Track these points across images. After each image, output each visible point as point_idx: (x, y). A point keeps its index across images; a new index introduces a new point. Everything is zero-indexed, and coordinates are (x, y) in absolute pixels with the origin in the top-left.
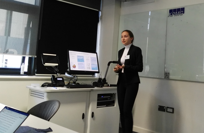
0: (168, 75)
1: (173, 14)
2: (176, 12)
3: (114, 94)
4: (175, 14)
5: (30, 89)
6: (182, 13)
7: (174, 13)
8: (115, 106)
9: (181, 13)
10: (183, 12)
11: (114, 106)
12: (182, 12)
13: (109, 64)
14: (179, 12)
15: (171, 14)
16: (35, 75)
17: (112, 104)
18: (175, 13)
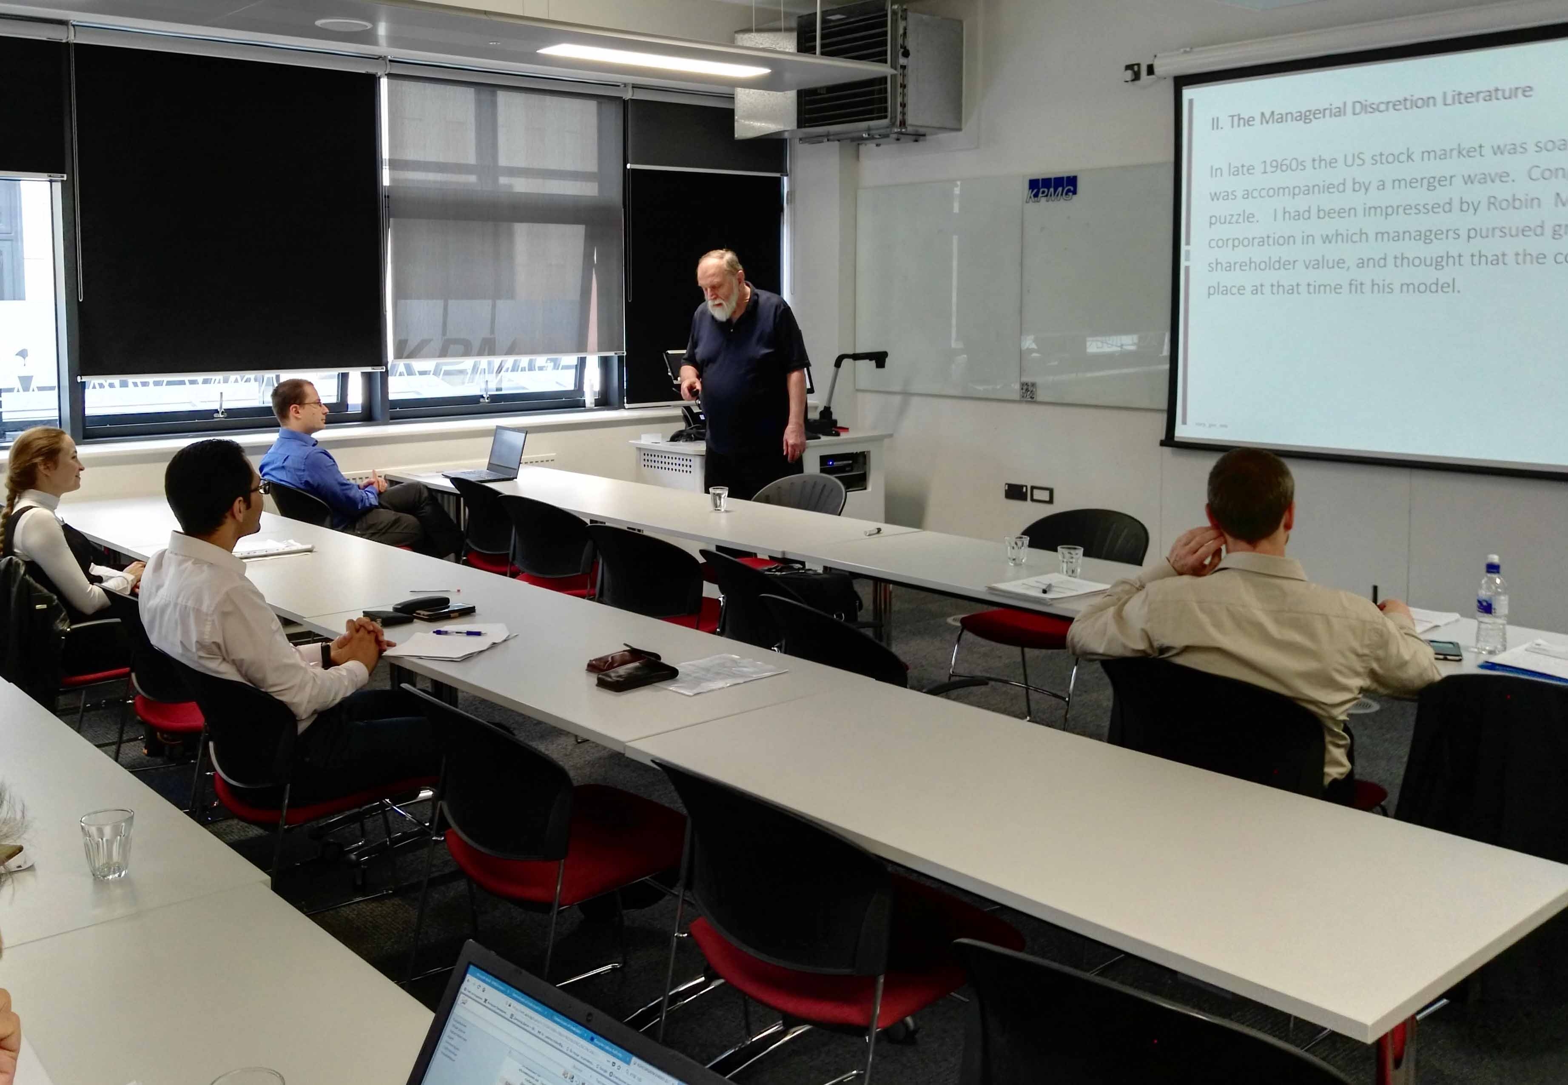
0: (1030, 389)
1: (1040, 195)
2: (1052, 190)
3: (861, 453)
4: (1047, 196)
5: (639, 449)
6: (1071, 194)
7: (1043, 192)
8: (869, 489)
9: (1066, 194)
10: (1072, 189)
11: (865, 489)
12: (1068, 191)
13: (838, 364)
14: (1060, 189)
15: (1036, 195)
16: (625, 408)
17: (858, 481)
18: (1046, 190)
